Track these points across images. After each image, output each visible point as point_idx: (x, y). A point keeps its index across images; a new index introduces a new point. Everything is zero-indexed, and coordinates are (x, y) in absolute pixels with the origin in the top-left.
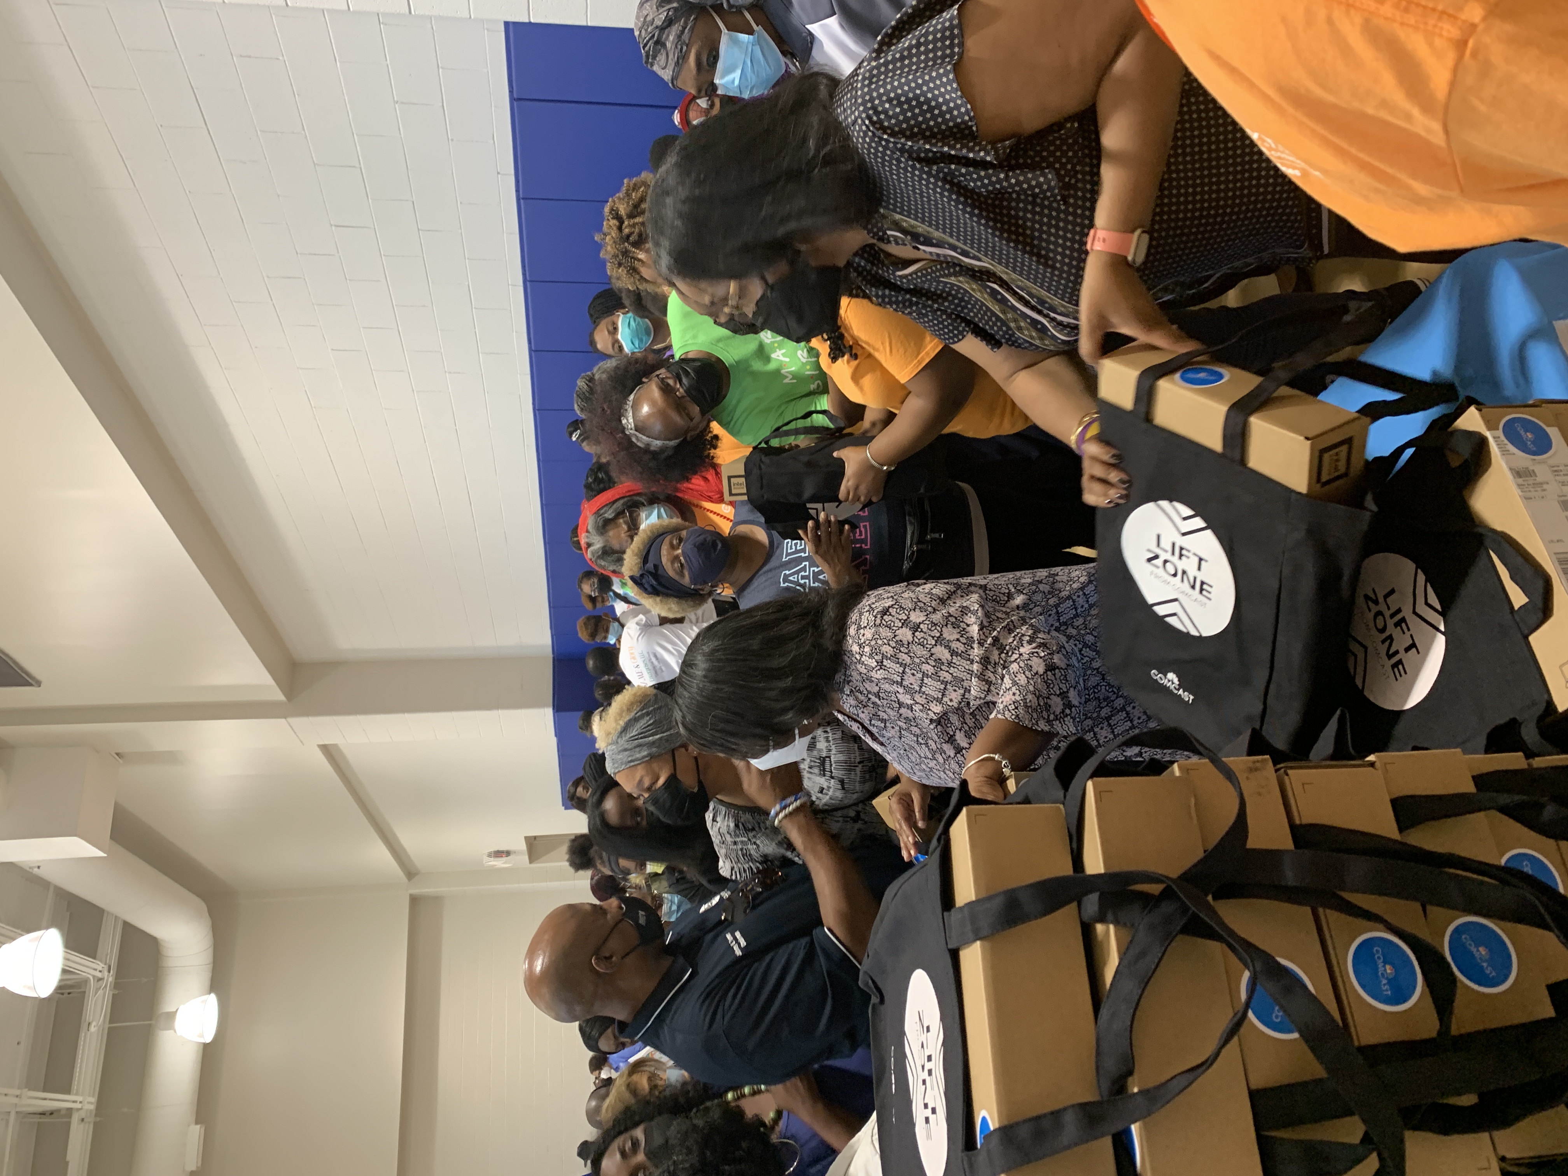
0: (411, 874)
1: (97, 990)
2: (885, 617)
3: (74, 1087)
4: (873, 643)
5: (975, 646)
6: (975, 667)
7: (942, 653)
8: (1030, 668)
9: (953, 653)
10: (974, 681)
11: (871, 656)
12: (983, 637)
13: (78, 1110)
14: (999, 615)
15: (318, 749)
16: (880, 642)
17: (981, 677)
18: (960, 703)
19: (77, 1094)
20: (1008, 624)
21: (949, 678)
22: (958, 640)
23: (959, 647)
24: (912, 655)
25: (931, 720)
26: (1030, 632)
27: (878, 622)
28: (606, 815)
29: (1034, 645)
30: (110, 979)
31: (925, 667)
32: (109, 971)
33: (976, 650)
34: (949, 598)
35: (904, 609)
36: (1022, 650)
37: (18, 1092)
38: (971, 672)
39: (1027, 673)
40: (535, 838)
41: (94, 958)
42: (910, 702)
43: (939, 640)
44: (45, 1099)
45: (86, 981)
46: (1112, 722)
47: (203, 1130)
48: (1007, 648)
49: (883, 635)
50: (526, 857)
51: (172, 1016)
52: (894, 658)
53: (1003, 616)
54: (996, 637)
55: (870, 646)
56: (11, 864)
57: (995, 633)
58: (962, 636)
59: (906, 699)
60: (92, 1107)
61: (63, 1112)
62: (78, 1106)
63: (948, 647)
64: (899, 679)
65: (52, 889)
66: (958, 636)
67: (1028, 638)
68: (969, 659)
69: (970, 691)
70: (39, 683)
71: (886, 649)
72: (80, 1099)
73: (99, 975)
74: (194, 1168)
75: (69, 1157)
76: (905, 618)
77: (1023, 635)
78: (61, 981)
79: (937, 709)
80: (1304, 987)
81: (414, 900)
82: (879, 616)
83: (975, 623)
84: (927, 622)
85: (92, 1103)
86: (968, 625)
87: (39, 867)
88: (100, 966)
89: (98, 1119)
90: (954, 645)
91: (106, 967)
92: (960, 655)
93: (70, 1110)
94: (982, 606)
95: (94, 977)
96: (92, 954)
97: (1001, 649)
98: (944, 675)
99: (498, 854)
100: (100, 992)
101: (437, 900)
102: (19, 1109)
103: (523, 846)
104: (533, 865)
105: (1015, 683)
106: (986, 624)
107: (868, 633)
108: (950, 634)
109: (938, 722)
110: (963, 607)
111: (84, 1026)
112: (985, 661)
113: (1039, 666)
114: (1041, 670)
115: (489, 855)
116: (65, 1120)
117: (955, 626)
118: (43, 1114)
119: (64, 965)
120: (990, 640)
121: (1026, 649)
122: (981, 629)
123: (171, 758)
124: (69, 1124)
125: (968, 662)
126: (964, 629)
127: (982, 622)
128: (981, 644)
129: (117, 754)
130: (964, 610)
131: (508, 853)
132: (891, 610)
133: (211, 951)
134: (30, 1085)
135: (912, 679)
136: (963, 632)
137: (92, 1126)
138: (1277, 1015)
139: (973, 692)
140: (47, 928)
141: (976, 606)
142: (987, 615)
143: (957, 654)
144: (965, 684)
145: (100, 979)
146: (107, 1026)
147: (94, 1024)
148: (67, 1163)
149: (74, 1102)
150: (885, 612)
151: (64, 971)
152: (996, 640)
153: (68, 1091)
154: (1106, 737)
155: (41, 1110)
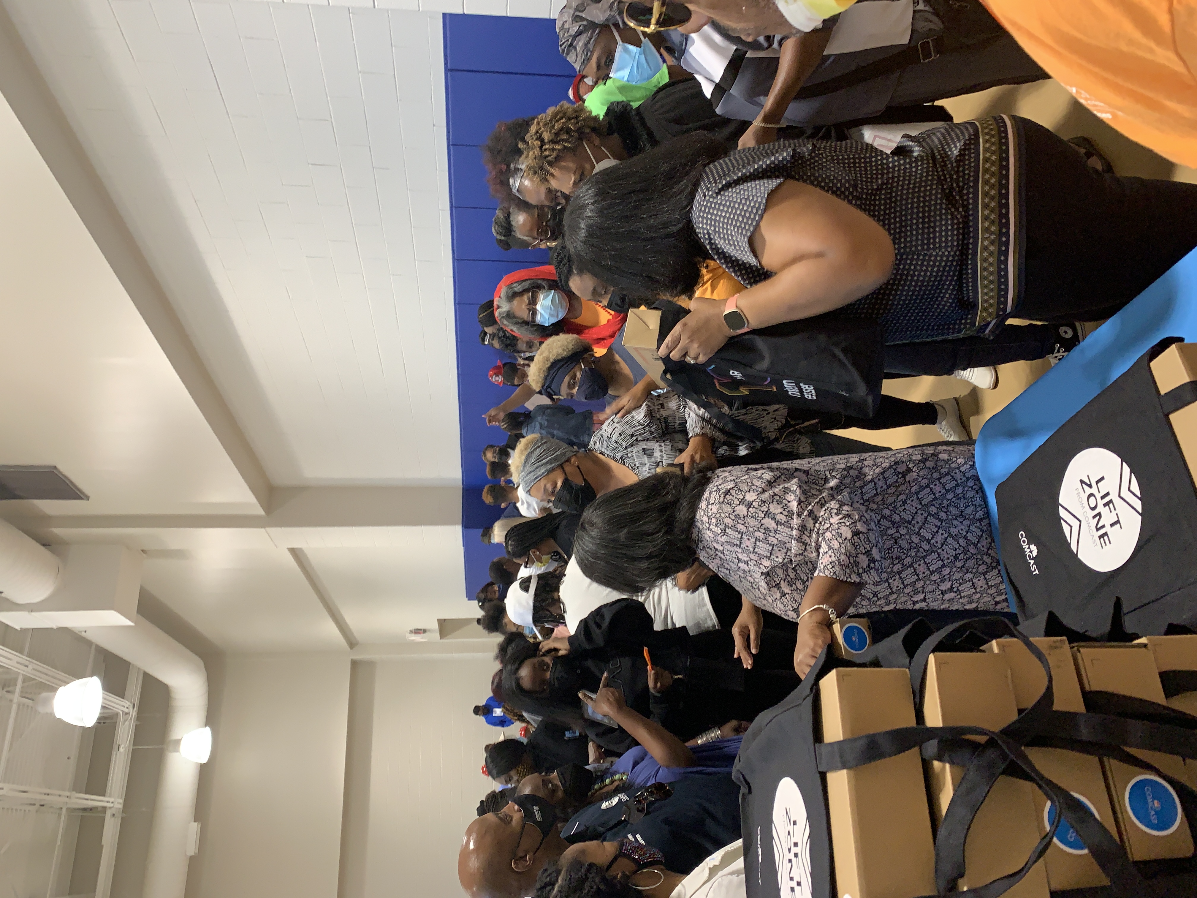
0: (352, 643)
1: (125, 721)
2: (727, 496)
3: (108, 791)
4: (718, 515)
5: (795, 517)
6: (795, 533)
7: (770, 523)
8: (840, 535)
9: (778, 523)
10: (794, 543)
11: (716, 525)
12: (801, 510)
13: (110, 808)
14: (814, 492)
15: (287, 550)
16: (723, 515)
17: (799, 540)
18: (784, 559)
19: (110, 796)
20: (820, 500)
21: (775, 542)
22: (781, 513)
23: (781, 518)
24: (747, 525)
25: (762, 573)
26: (837, 506)
27: (721, 500)
28: (521, 681)
29: (841, 516)
30: (134, 714)
31: (757, 534)
32: (134, 708)
33: (795, 520)
34: (775, 481)
35: (741, 491)
36: (832, 520)
37: (68, 794)
38: (791, 537)
39: (838, 539)
40: (445, 620)
41: (123, 698)
42: (746, 559)
43: (767, 514)
44: (87, 799)
45: (117, 714)
46: (902, 576)
47: (200, 826)
48: (821, 519)
49: (725, 510)
50: (438, 635)
51: (178, 742)
52: (734, 527)
53: (817, 493)
54: (811, 510)
55: (716, 518)
56: (66, 628)
57: (810, 507)
58: (784, 510)
59: (744, 557)
60: (121, 806)
61: (99, 809)
62: (111, 805)
63: (774, 519)
64: (738, 543)
65: (93, 647)
66: (781, 510)
67: (836, 511)
68: (790, 527)
69: (791, 550)
70: (88, 498)
71: (727, 521)
72: (111, 800)
73: (126, 710)
74: (193, 854)
75: (103, 842)
76: (742, 497)
77: (832, 509)
78: (100, 713)
79: (767, 563)
80: (1092, 815)
81: (355, 664)
82: (722, 496)
83: (795, 500)
84: (758, 500)
85: (120, 803)
86: (789, 502)
87: (85, 632)
88: (127, 704)
89: (124, 815)
90: (779, 517)
91: (131, 706)
92: (783, 524)
93: (105, 808)
94: (800, 487)
95: (123, 712)
96: (122, 695)
97: (816, 520)
98: (771, 539)
99: (417, 631)
100: (127, 723)
101: (371, 664)
102: (68, 806)
103: (436, 626)
104: (443, 641)
105: (830, 548)
106: (803, 499)
107: (715, 508)
108: (775, 509)
109: (767, 574)
110: (785, 488)
111: (115, 747)
112: (803, 528)
113: (847, 533)
114: (849, 536)
115: (411, 632)
116: (101, 815)
117: (779, 502)
118: (85, 810)
119: (103, 703)
120: (806, 513)
121: (835, 520)
122: (799, 504)
123: (180, 554)
124: (104, 818)
125: (790, 529)
126: (786, 505)
127: (800, 499)
128: (799, 515)
129: (142, 551)
130: (786, 490)
131: (424, 631)
132: (731, 491)
133: (206, 696)
134: (76, 788)
135: (748, 543)
136: (785, 507)
137: (120, 819)
138: (1071, 835)
139: (793, 551)
140: (91, 676)
141: (795, 487)
142: (804, 492)
143: (781, 524)
144: (788, 545)
145: (127, 714)
146: (132, 747)
147: (122, 746)
148: (102, 846)
149: (108, 802)
150: (727, 493)
151: (103, 707)
152: (811, 513)
153: (104, 795)
154: (898, 587)
155: (82, 807)
